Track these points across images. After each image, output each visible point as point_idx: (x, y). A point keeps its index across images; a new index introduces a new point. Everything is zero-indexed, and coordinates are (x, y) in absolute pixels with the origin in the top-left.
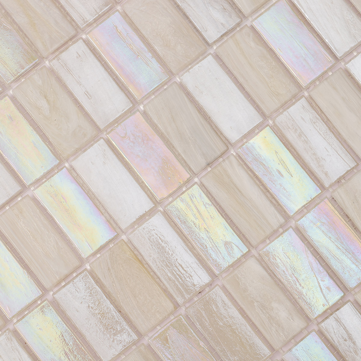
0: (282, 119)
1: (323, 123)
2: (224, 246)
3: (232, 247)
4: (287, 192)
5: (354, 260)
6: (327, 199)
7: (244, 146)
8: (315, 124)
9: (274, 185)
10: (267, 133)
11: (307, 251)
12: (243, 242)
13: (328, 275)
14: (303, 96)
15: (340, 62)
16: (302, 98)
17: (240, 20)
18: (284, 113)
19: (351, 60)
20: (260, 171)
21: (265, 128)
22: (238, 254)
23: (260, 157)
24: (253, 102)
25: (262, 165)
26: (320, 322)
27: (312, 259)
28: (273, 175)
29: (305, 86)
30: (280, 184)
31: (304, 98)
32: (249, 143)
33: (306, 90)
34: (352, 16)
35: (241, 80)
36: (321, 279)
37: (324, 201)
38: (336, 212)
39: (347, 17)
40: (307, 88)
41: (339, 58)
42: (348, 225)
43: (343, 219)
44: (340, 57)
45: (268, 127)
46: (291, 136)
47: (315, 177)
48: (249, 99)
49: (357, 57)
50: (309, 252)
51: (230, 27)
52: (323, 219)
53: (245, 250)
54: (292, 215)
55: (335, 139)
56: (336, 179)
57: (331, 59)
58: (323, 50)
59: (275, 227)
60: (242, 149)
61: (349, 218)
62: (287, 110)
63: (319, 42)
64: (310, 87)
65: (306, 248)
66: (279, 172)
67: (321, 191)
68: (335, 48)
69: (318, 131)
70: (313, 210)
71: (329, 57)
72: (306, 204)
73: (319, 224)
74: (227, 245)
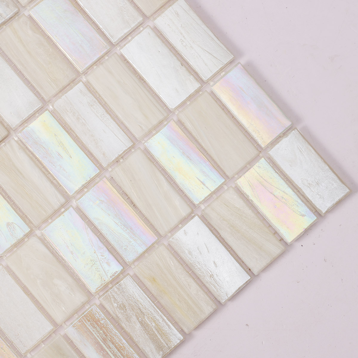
0: (60, 103)
1: (100, 106)
2: (7, 226)
3: (14, 228)
4: (67, 173)
5: (132, 235)
6: (105, 178)
7: (24, 130)
8: (92, 107)
9: (54, 167)
10: (46, 116)
11: (87, 229)
12: (25, 223)
13: (107, 251)
14: (81, 81)
15: (116, 48)
16: (79, 82)
17: (17, 9)
18: (62, 98)
19: (125, 45)
20: (40, 154)
21: (44, 112)
22: (20, 234)
23: (40, 141)
24: (32, 88)
25: (42, 148)
26: (101, 296)
27: (92, 235)
28: (53, 156)
29: (81, 71)
30: (60, 165)
31: (81, 83)
32: (28, 127)
33: (84, 75)
34: (125, 3)
35: (19, 67)
36: (101, 254)
37: (103, 180)
38: (114, 190)
39: (120, 4)
40: (85, 73)
41: (114, 44)
42: (126, 202)
43: (121, 197)
44: (115, 42)
45: (47, 111)
46: (69, 119)
47: (95, 158)
48: (29, 85)
49: (131, 42)
50: (89, 229)
51: (8, 17)
52: (102, 197)
53: (27, 230)
54: (72, 194)
55: (112, 121)
56: (114, 159)
57: (105, 44)
58: (98, 36)
59: (56, 207)
60: (22, 133)
61: (128, 196)
62: (65, 95)
63: (94, 29)
64: (88, 72)
65: (87, 226)
66: (59, 155)
67: (99, 171)
68: (109, 34)
69: (95, 114)
70: (93, 188)
71: (104, 43)
72: (86, 183)
73: (98, 202)
74: (9, 226)
